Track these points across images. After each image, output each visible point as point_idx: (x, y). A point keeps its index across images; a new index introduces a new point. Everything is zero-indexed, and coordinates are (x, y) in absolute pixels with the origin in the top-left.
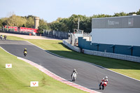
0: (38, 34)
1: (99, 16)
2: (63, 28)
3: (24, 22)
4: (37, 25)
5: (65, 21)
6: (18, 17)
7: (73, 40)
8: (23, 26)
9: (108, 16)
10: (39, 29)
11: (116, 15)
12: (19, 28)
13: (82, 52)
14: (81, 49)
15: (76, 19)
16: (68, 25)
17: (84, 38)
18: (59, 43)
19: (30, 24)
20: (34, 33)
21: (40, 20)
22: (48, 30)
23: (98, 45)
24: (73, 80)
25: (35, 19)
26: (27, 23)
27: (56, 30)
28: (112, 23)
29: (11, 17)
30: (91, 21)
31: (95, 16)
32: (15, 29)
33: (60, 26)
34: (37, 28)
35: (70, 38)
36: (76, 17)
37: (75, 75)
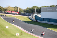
0: (19, 14)
1: (44, 7)
2: (29, 12)
3: (13, 9)
4: (19, 10)
5: (30, 9)
6: (11, 7)
7: (33, 17)
8: (13, 11)
9: (47, 7)
10: (19, 12)
11: (51, 6)
12: (11, 12)
13: (37, 22)
14: (37, 20)
15: (34, 8)
16: (31, 10)
17: (38, 16)
18: (28, 18)
19: (16, 10)
20: (17, 14)
21: (20, 9)
22: (23, 13)
23: (43, 19)
24: (32, 33)
25: (18, 8)
26: (15, 10)
27: (26, 12)
28: (49, 10)
29: (8, 7)
30: (40, 9)
31: (42, 7)
32: (10, 12)
33: (28, 11)
34: (18, 12)
35: (32, 16)
36: (34, 7)
37: (33, 30)
